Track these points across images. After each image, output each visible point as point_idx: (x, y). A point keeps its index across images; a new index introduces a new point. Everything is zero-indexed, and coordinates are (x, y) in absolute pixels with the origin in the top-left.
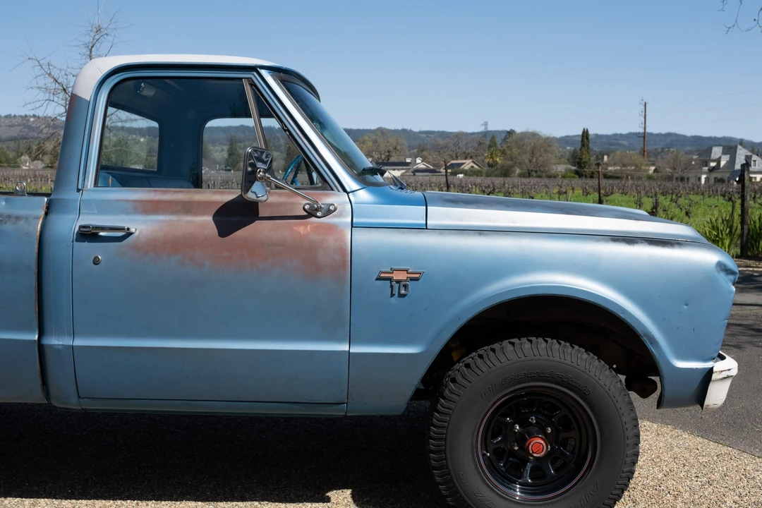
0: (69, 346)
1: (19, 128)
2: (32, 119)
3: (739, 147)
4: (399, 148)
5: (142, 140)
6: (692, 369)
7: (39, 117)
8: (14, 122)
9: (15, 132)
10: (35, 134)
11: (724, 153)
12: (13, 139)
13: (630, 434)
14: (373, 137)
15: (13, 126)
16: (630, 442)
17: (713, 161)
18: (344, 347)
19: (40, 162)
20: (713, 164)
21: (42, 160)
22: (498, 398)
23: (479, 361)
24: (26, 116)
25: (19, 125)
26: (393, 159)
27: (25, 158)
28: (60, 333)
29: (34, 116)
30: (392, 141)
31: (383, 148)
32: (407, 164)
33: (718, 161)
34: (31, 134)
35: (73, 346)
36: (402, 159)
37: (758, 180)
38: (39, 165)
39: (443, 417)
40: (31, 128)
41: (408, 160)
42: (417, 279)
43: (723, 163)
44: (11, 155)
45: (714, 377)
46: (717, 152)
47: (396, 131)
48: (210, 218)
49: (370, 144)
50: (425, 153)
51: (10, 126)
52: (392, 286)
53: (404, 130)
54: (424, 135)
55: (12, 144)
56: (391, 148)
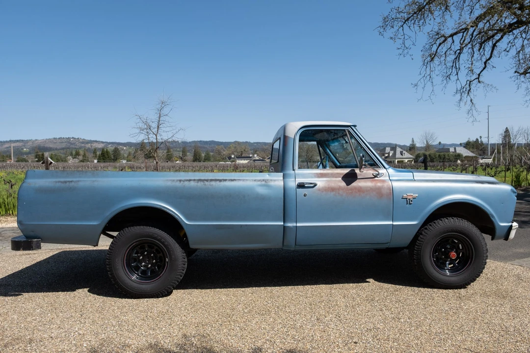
0: (295, 226)
1: (66, 143)
2: (72, 139)
3: (397, 147)
4: (246, 150)
5: (125, 148)
6: (505, 226)
7: (75, 138)
8: (63, 141)
9: (64, 145)
10: (73, 146)
11: (391, 150)
12: (63, 149)
13: (485, 249)
14: (234, 146)
15: (63, 143)
16: (485, 252)
17: (387, 154)
18: (391, 223)
19: (77, 159)
20: (386, 155)
21: (78, 158)
22: (438, 239)
23: (430, 227)
24: (69, 138)
25: (65, 142)
26: (243, 155)
27: (70, 157)
28: (291, 222)
29: (73, 138)
30: (243, 147)
31: (239, 150)
32: (251, 157)
33: (389, 153)
34: (72, 146)
35: (296, 226)
36: (248, 156)
37: (406, 161)
38: (77, 160)
39: (419, 247)
40: (72, 144)
41: (251, 156)
42: (415, 198)
43: (391, 155)
44: (63, 156)
45: (513, 228)
46: (388, 150)
47: (243, 143)
48: (341, 179)
49: (233, 148)
50: (257, 152)
51: (61, 143)
52: (407, 201)
53: (247, 142)
54: (256, 144)
55: (62, 151)
56: (242, 150)
